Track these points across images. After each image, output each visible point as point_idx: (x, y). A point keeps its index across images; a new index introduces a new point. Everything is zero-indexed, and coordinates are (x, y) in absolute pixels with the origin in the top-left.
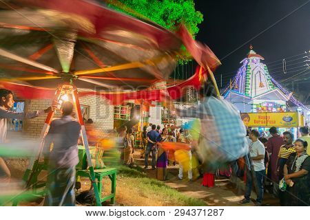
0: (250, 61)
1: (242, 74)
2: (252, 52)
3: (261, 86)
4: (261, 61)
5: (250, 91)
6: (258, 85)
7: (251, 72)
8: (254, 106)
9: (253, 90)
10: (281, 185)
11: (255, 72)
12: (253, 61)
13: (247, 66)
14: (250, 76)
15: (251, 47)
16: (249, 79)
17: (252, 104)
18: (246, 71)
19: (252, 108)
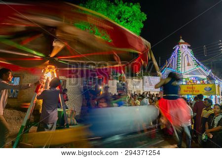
0: (181, 47)
1: (175, 57)
2: (181, 41)
3: (189, 65)
4: (188, 47)
5: (180, 69)
6: (186, 65)
7: (181, 55)
8: (184, 80)
9: (183, 68)
10: (204, 137)
11: (184, 55)
12: (182, 47)
13: (178, 51)
14: (181, 58)
15: (181, 37)
16: (180, 60)
17: (182, 78)
18: (178, 54)
19: (182, 81)
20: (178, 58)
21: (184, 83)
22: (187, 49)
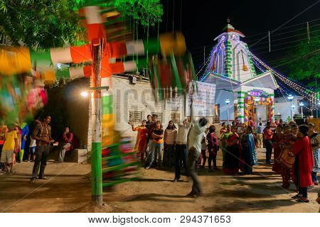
0: (229, 37)
2: (230, 26)
3: (245, 69)
4: (241, 39)
5: (232, 75)
6: (241, 66)
7: (231, 50)
9: (236, 72)
11: (236, 52)
12: (232, 37)
14: (231, 56)
15: (228, 20)
16: (231, 59)
17: (240, 92)
18: (226, 49)
19: (239, 97)
20: (227, 55)
21: (242, 100)
22: (239, 42)
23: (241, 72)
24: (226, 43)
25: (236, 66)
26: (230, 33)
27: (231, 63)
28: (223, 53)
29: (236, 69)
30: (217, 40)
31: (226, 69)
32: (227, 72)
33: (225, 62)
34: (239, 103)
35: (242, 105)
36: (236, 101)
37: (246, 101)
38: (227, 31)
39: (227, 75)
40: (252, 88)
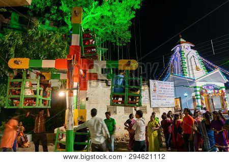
0: (183, 47)
7: (185, 56)
8: (198, 89)
9: (191, 71)
11: (189, 57)
14: (186, 60)
15: (180, 36)
16: (185, 63)
17: (195, 87)
18: (181, 56)
19: (196, 91)
20: (182, 60)
21: (198, 93)
22: (190, 50)
23: (195, 71)
24: (180, 51)
25: (190, 67)
26: (183, 45)
27: (186, 65)
28: (179, 59)
29: (190, 69)
30: (174, 50)
31: (182, 70)
32: (183, 73)
33: (181, 66)
34: (196, 95)
35: (199, 97)
36: (194, 94)
37: (202, 93)
38: (180, 43)
39: (184, 75)
40: (205, 83)
